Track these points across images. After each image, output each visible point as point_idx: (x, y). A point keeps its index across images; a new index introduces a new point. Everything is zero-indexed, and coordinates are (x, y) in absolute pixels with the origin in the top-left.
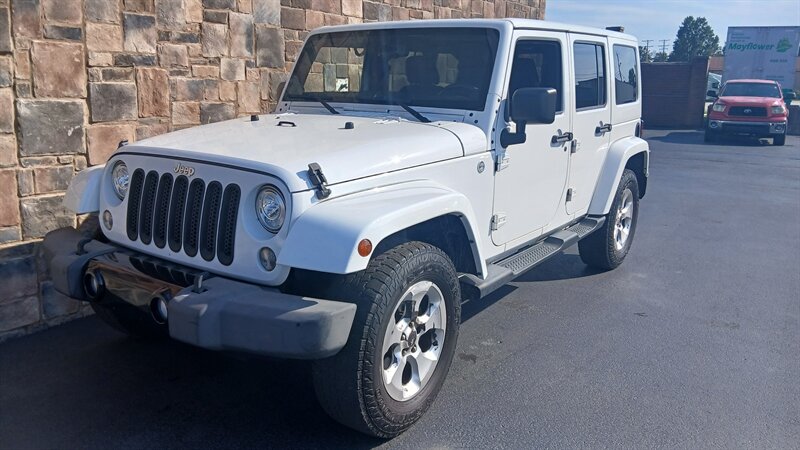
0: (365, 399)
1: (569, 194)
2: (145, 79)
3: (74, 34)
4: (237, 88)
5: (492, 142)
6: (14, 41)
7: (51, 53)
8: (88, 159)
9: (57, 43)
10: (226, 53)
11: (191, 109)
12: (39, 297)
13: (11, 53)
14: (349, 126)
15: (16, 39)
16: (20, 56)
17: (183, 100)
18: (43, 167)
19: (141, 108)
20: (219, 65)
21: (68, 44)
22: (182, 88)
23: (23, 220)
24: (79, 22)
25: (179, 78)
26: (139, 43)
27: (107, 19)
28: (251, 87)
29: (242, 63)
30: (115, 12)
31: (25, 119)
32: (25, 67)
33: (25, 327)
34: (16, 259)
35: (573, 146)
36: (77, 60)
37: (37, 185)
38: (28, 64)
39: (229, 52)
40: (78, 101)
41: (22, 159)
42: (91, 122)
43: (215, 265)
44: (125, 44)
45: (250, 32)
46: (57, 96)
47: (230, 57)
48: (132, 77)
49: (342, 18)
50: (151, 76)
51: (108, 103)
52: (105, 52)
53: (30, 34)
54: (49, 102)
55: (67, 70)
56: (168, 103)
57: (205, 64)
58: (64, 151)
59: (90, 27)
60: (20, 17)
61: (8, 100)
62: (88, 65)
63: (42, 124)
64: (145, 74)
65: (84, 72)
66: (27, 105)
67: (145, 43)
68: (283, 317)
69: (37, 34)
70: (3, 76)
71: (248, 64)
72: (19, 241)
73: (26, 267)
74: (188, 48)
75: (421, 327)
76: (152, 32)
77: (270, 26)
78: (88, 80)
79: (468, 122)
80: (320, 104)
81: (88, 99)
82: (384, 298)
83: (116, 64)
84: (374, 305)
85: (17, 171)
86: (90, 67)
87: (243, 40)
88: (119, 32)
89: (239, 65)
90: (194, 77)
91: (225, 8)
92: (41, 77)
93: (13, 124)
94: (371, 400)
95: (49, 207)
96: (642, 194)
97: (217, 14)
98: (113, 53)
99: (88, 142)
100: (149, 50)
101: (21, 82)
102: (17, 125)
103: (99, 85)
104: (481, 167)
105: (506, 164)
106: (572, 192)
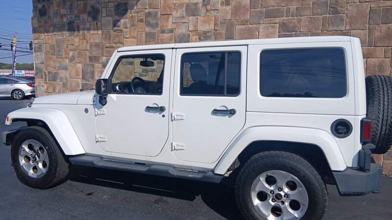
5: (94, 101)
35: (172, 116)
69: (122, 63)
83: (143, 72)
104: (86, 111)
105: (102, 113)
106: (173, 145)
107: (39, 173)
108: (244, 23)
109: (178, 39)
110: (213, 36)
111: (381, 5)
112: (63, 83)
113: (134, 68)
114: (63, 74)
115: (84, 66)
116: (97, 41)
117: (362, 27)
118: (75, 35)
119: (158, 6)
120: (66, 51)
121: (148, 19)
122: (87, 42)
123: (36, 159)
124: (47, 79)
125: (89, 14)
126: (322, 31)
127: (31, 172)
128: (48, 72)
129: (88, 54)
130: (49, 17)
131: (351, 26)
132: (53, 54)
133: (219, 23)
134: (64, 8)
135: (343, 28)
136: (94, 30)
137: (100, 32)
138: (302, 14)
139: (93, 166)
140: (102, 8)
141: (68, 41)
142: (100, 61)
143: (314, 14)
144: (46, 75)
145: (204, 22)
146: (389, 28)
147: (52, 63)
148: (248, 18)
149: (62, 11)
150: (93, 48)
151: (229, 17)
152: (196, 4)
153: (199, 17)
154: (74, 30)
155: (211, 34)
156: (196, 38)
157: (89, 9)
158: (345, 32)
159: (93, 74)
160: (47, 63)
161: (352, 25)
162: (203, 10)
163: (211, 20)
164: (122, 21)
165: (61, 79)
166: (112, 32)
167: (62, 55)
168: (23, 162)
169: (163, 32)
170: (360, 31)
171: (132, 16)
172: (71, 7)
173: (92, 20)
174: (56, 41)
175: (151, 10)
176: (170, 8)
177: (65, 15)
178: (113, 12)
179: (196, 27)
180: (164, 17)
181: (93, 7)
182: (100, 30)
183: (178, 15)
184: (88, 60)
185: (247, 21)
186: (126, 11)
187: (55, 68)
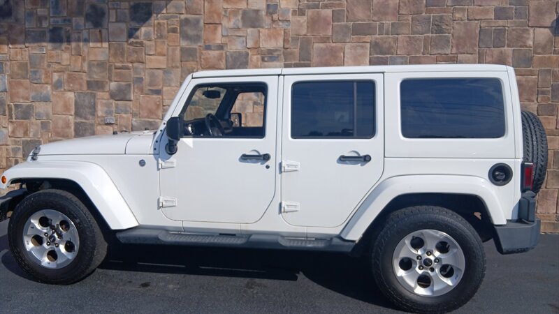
1: (282, 207)
3: (158, 92)
5: (155, 149)
7: (147, 100)
9: (150, 96)
13: (132, 101)
15: (134, 95)
16: (135, 101)
21: (155, 96)
24: (160, 87)
27: (173, 85)
32: (137, 106)
35: (281, 166)
46: (149, 118)
53: (140, 93)
55: (154, 107)
59: (165, 89)
60: (136, 87)
61: (129, 119)
66: (136, 121)
69: (142, 93)
70: (128, 109)
89: (249, 104)
92: (142, 110)
104: (142, 163)
105: (170, 165)
106: (283, 205)
107: (60, 261)
108: (325, 40)
109: (230, 59)
110: (282, 56)
111: (493, 25)
112: (42, 123)
113: (163, 99)
114: (41, 108)
115: (79, 96)
116: (101, 58)
117: (471, 50)
118: (63, 48)
119: (200, 10)
120: (46, 73)
121: (185, 28)
122: (84, 60)
123: (54, 240)
124: (14, 116)
125: (88, 17)
126: (423, 54)
127: (46, 261)
128: (15, 105)
129: (85, 77)
130: (17, 20)
131: (458, 49)
132: (24, 78)
133: (290, 39)
134: (44, 6)
135: (448, 51)
136: (96, 41)
137: (106, 45)
138: (399, 31)
139: (158, 243)
140: (109, 9)
141: (52, 57)
142: (107, 88)
143: (414, 33)
144: (10, 109)
145: (269, 37)
146: (501, 52)
147: (21, 91)
148: (330, 34)
149: (41, 11)
150: (95, 69)
151: (304, 32)
152: (257, 11)
153: (261, 30)
154: (61, 41)
155: (278, 53)
156: (257, 58)
157: (87, 9)
158: (451, 57)
159: (94, 108)
160: (14, 91)
161: (460, 47)
162: (267, 21)
163: (279, 34)
164: (143, 29)
165: (39, 116)
166: (126, 45)
167: (39, 79)
168: (30, 246)
169: (208, 48)
170: (469, 55)
171: (159, 23)
172: (56, 6)
173: (92, 27)
174: (30, 57)
175: (189, 16)
176: (219, 15)
177: (46, 18)
178: (128, 15)
179: (257, 42)
180: (209, 27)
181: (93, 7)
182: (105, 41)
183: (231, 24)
184: (85, 87)
185: (328, 38)
186: (149, 15)
187: (27, 99)
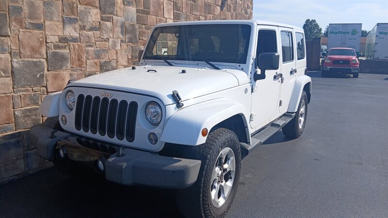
0: (204, 207)
1: (281, 102)
2: (74, 49)
3: (40, 27)
4: (117, 53)
5: (250, 79)
6: (10, 30)
7: (29, 36)
8: (47, 89)
9: (32, 31)
10: (112, 36)
11: (96, 64)
12: (24, 159)
13: (9, 36)
14: (184, 72)
15: (11, 29)
16: (13, 37)
17: (92, 59)
18: (25, 93)
19: (72, 63)
20: (108, 42)
21: (36, 32)
22: (91, 53)
23: (15, 120)
24: (42, 21)
25: (90, 48)
26: (71, 31)
27: (55, 19)
28: (124, 52)
29: (119, 41)
30: (59, 15)
31: (16, 69)
32: (16, 43)
33: (17, 175)
34: (13, 140)
35: (282, 80)
36: (41, 40)
37: (22, 102)
38: (17, 41)
39: (113, 35)
40: (42, 60)
41: (15, 90)
42: (48, 71)
43: (125, 142)
44: (64, 31)
45: (123, 26)
46: (32, 58)
47: (113, 38)
48: (67, 48)
49: (164, 19)
50: (77, 48)
51: (56, 61)
52: (55, 35)
53: (18, 27)
54: (28, 61)
55: (37, 44)
56: (85, 61)
57: (102, 41)
58: (35, 85)
59: (47, 23)
60: (13, 18)
61: (8, 60)
62: (46, 42)
63: (25, 71)
64: (74, 47)
65: (45, 45)
66: (17, 62)
67: (74, 31)
68: (165, 168)
69: (22, 27)
70: (5, 47)
71: (122, 41)
72: (13, 131)
73: (17, 144)
74: (94, 33)
75: (225, 170)
76: (77, 26)
77: (131, 23)
78: (47, 50)
79: (238, 69)
80: (163, 61)
81: (47, 59)
82: (212, 157)
83: (60, 42)
84: (208, 161)
85: (13, 96)
86: (48, 43)
87: (119, 30)
88: (61, 26)
89: (118, 42)
90: (97, 48)
91: (111, 14)
92: (24, 48)
93: (10, 72)
94: (206, 208)
95: (28, 114)
96: (309, 102)
97: (107, 17)
98: (58, 36)
99: (47, 80)
100: (76, 35)
101: (14, 51)
102: (12, 72)
103: (52, 52)
105: (256, 89)
126: (190, 13)
170: (202, 17)
